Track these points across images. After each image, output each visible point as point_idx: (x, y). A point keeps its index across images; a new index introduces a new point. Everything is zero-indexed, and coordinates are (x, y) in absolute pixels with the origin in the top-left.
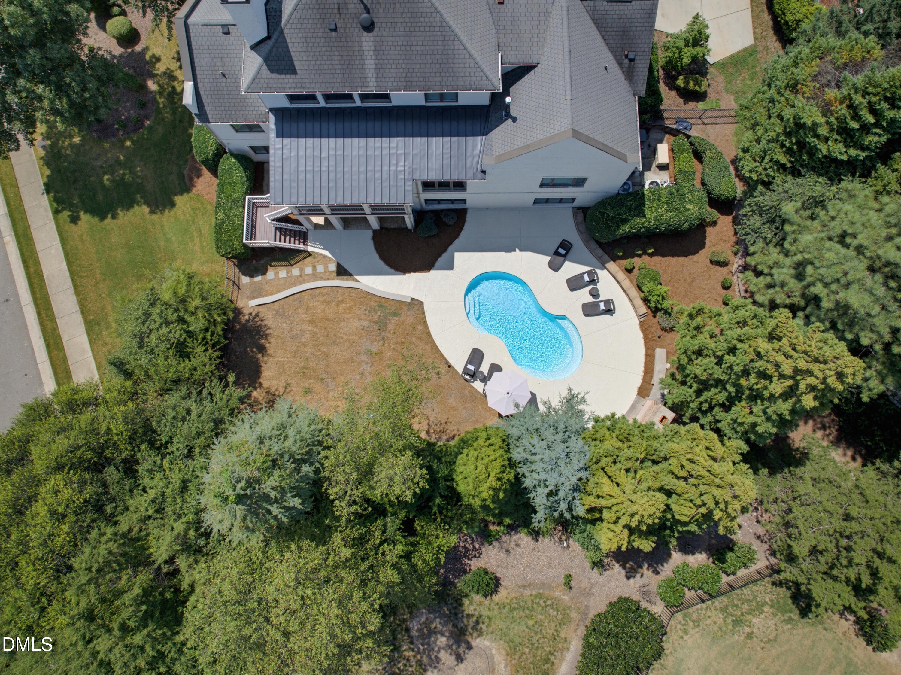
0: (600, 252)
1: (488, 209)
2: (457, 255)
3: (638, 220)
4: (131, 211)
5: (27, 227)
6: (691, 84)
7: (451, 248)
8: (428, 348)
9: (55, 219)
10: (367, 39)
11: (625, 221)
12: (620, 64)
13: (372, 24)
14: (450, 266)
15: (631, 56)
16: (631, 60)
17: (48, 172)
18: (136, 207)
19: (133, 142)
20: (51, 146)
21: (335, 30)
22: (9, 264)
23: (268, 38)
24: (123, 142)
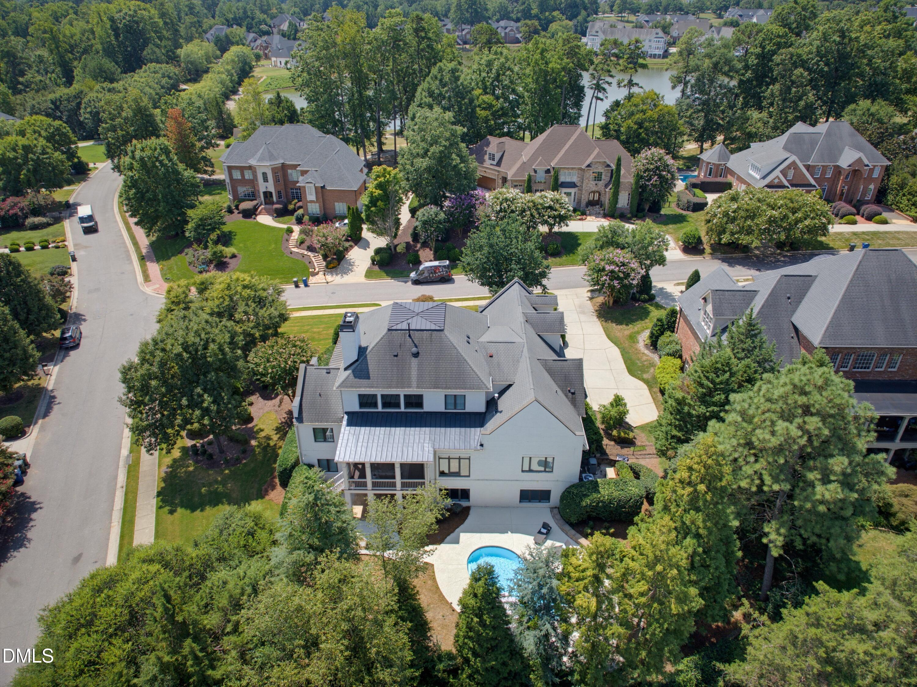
0: (573, 532)
1: (486, 507)
2: (462, 535)
3: (595, 495)
4: (217, 508)
5: (133, 516)
6: (622, 434)
7: (457, 530)
8: (436, 596)
9: (157, 511)
10: (414, 362)
11: (586, 496)
12: (566, 396)
13: (418, 353)
14: (457, 541)
15: (572, 391)
16: (573, 394)
17: (163, 485)
18: (220, 506)
19: (230, 471)
20: (171, 472)
21: (396, 356)
22: (108, 539)
23: (356, 361)
24: (223, 471)
